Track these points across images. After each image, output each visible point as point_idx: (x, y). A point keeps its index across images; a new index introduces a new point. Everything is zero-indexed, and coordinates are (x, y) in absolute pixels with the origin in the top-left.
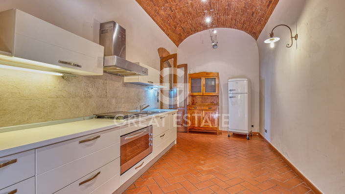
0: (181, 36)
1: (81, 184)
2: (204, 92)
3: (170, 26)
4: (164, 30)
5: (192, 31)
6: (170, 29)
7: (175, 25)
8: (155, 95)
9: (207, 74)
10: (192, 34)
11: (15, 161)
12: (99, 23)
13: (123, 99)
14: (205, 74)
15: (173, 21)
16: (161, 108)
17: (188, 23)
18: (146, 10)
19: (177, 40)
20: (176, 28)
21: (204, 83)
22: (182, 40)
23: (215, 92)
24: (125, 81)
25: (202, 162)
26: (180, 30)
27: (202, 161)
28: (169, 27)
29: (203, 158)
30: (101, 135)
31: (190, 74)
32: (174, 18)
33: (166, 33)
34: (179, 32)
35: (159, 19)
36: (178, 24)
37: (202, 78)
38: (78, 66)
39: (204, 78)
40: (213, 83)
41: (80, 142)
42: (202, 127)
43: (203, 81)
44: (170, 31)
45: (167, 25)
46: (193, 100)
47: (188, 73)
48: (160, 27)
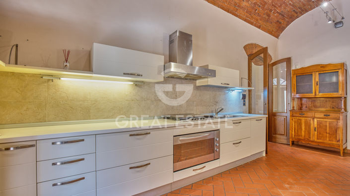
0: (280, 23)
1: (131, 168)
2: (317, 93)
3: (259, 15)
4: (252, 23)
5: (297, 13)
6: (261, 20)
7: (267, 13)
8: (240, 98)
9: (323, 66)
10: (297, 17)
11: (83, 140)
12: (169, 35)
13: (195, 102)
14: (319, 67)
15: (263, 8)
16: (250, 113)
17: (287, 5)
18: (223, 8)
19: (275, 30)
20: (269, 16)
21: (317, 80)
22: (283, 29)
23: (338, 92)
24: (197, 85)
25: (287, 186)
26: (277, 17)
27: (288, 184)
28: (258, 18)
29: (291, 181)
30: (151, 132)
31: (294, 70)
32: (264, 5)
33: (255, 26)
34: (276, 20)
35: (241, 12)
36: (271, 11)
37: (313, 73)
38: (139, 75)
39: (317, 73)
40: (334, 79)
41: (131, 135)
42: (312, 141)
43: (316, 78)
44: (260, 22)
45: (254, 16)
46: (302, 104)
47: (293, 68)
48: (245, 20)
